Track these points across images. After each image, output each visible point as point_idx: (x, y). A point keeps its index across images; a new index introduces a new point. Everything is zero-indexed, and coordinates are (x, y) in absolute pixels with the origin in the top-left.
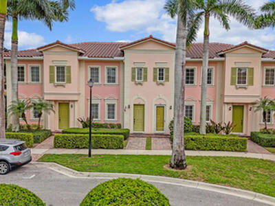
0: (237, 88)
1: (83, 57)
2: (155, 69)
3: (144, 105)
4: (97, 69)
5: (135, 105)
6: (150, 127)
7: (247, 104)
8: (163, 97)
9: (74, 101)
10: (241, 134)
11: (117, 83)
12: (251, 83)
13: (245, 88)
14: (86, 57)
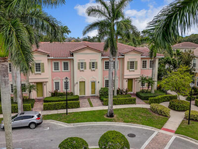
0: (130, 71)
1: (50, 58)
2: (90, 63)
3: (84, 82)
4: (58, 63)
5: (80, 82)
6: (88, 92)
7: (134, 79)
8: (95, 77)
9: (46, 82)
10: (132, 93)
11: (69, 70)
12: (136, 69)
13: (133, 71)
14: (53, 58)
